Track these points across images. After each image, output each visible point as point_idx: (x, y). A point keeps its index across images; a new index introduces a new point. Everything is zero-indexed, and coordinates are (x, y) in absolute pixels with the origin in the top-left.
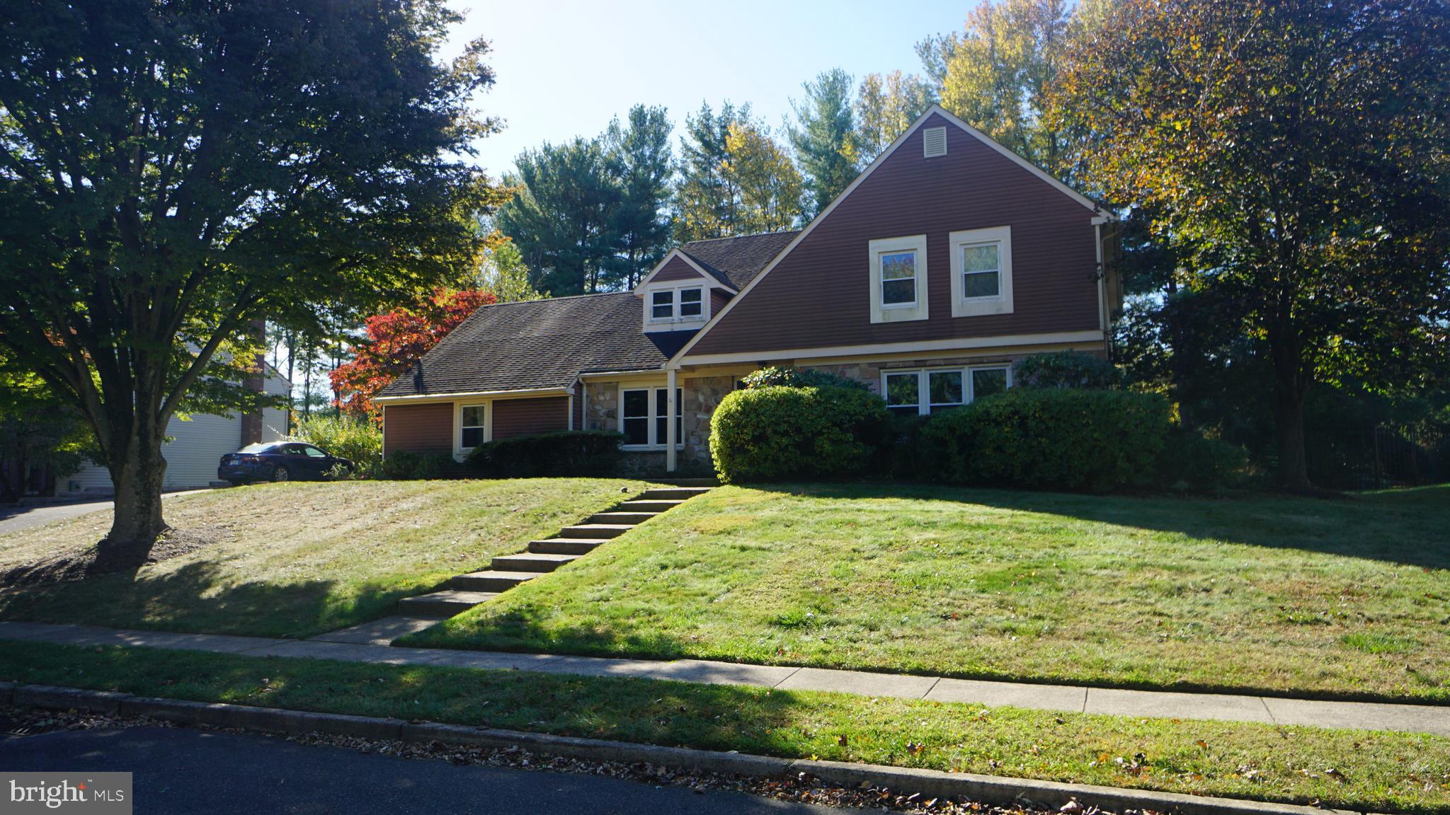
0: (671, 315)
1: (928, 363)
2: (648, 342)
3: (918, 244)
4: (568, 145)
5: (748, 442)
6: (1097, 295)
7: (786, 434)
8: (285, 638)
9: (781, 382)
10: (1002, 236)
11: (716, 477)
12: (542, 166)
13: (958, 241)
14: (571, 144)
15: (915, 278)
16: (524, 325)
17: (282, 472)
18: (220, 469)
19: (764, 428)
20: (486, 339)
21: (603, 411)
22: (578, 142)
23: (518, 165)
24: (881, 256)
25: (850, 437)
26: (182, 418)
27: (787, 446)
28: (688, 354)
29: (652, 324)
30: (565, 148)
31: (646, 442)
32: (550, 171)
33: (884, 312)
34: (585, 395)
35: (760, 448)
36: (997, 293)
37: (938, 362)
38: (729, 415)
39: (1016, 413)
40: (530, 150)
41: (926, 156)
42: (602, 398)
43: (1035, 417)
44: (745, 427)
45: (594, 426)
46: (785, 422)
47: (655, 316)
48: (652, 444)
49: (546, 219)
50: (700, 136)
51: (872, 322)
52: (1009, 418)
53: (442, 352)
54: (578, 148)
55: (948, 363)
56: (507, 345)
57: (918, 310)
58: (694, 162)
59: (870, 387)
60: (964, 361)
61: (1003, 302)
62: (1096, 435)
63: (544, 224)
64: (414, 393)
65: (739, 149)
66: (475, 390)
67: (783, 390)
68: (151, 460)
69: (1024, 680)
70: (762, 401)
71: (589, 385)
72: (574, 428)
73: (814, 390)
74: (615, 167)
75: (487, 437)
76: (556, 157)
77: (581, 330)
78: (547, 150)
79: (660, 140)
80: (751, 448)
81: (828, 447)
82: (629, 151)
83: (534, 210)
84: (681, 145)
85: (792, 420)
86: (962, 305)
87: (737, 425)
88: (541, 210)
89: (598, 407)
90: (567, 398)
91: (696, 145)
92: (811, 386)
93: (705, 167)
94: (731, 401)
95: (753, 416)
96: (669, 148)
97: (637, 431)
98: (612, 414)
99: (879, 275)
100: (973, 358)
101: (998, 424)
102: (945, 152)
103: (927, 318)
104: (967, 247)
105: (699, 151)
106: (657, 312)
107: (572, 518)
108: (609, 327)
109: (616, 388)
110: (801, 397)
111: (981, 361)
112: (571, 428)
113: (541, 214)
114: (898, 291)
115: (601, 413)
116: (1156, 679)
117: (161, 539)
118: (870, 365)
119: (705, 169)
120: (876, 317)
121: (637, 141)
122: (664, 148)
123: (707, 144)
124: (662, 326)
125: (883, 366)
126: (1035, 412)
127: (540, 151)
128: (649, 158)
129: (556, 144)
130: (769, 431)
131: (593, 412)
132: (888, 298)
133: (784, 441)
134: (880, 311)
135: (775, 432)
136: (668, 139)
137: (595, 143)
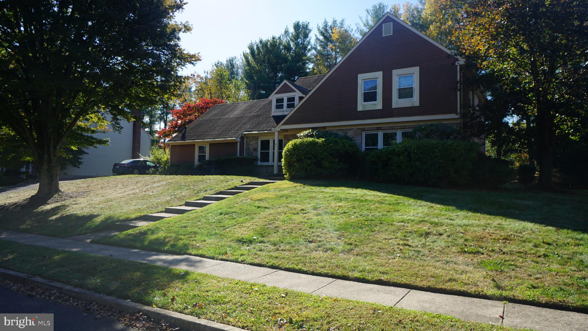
0: (283, 108)
1: (382, 128)
2: (272, 118)
3: (379, 75)
4: (270, 40)
5: (295, 162)
6: (457, 97)
7: (310, 158)
8: (58, 237)
9: (312, 136)
10: (416, 71)
11: (284, 176)
12: (258, 48)
13: (396, 73)
14: (270, 39)
15: (377, 91)
16: (228, 113)
17: (136, 171)
18: (113, 170)
19: (301, 155)
20: (213, 118)
21: (252, 148)
22: (273, 38)
23: (249, 48)
24: (363, 81)
25: (337, 160)
26: (73, 149)
27: (310, 164)
28: (283, 124)
29: (275, 111)
30: (268, 41)
31: (269, 162)
32: (261, 50)
33: (363, 106)
34: (245, 141)
35: (300, 165)
36: (412, 97)
37: (386, 128)
38: (288, 151)
39: (406, 150)
40: (254, 42)
41: (383, 35)
42: (252, 143)
43: (414, 152)
44: (293, 155)
45: (248, 155)
46: (310, 153)
47: (277, 108)
48: (270, 163)
49: (259, 70)
50: (322, 34)
51: (358, 110)
52: (403, 153)
53: (195, 124)
54: (273, 41)
55: (391, 128)
56: (220, 121)
57: (378, 105)
58: (320, 45)
59: (353, 139)
60: (398, 128)
61: (415, 101)
62: (441, 161)
63: (258, 72)
64: (181, 140)
65: (337, 39)
66: (203, 139)
67: (310, 139)
68: (52, 164)
69: (313, 274)
70: (301, 144)
71: (247, 137)
72: (240, 155)
73: (323, 139)
74: (288, 48)
75: (207, 158)
76: (264, 45)
77: (248, 115)
78: (261, 42)
79: (306, 36)
80: (296, 165)
81: (327, 165)
82: (293, 41)
83: (255, 67)
84: (315, 38)
85: (313, 152)
86: (397, 102)
87: (290, 155)
88: (258, 67)
89: (250, 147)
90: (237, 143)
91: (321, 38)
92: (322, 138)
93: (325, 46)
94: (290, 145)
95: (297, 150)
96: (310, 40)
97: (265, 157)
98: (256, 150)
99: (362, 90)
100: (402, 126)
101: (399, 155)
102: (392, 34)
103: (381, 108)
104: (400, 76)
105: (323, 41)
106: (278, 107)
107: (212, 192)
108: (259, 114)
109: (257, 139)
110: (317, 142)
111: (405, 127)
112: (238, 155)
113: (258, 68)
114: (370, 96)
115: (251, 149)
116: (369, 277)
117: (56, 195)
118: (358, 129)
119: (325, 48)
120: (360, 108)
121: (296, 37)
122: (308, 39)
123: (325, 37)
124: (279, 113)
125: (363, 130)
126: (414, 150)
127: (258, 42)
128: (301, 44)
129: (264, 39)
130: (303, 157)
131: (248, 149)
132: (365, 100)
133: (309, 161)
134: (362, 106)
135: (305, 158)
136: (310, 35)
137: (279, 38)
